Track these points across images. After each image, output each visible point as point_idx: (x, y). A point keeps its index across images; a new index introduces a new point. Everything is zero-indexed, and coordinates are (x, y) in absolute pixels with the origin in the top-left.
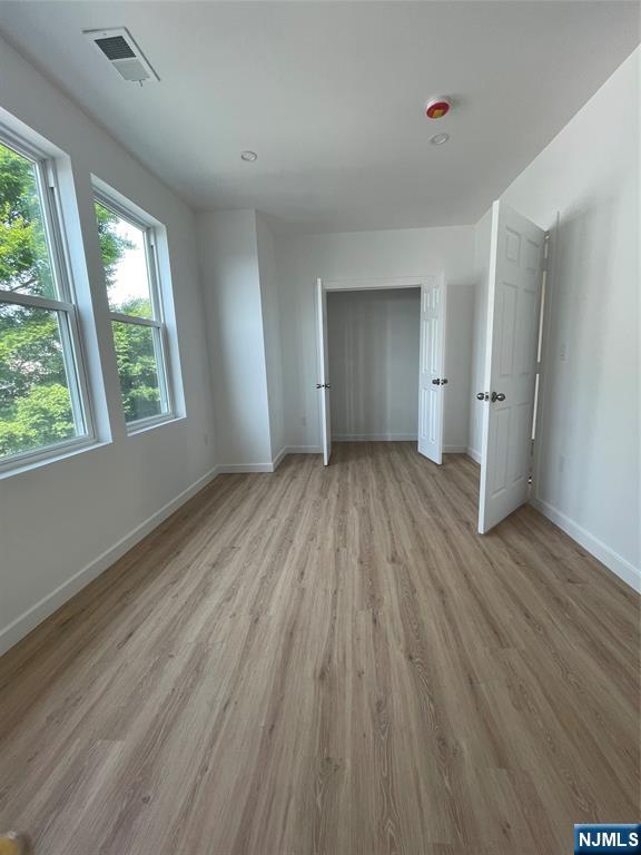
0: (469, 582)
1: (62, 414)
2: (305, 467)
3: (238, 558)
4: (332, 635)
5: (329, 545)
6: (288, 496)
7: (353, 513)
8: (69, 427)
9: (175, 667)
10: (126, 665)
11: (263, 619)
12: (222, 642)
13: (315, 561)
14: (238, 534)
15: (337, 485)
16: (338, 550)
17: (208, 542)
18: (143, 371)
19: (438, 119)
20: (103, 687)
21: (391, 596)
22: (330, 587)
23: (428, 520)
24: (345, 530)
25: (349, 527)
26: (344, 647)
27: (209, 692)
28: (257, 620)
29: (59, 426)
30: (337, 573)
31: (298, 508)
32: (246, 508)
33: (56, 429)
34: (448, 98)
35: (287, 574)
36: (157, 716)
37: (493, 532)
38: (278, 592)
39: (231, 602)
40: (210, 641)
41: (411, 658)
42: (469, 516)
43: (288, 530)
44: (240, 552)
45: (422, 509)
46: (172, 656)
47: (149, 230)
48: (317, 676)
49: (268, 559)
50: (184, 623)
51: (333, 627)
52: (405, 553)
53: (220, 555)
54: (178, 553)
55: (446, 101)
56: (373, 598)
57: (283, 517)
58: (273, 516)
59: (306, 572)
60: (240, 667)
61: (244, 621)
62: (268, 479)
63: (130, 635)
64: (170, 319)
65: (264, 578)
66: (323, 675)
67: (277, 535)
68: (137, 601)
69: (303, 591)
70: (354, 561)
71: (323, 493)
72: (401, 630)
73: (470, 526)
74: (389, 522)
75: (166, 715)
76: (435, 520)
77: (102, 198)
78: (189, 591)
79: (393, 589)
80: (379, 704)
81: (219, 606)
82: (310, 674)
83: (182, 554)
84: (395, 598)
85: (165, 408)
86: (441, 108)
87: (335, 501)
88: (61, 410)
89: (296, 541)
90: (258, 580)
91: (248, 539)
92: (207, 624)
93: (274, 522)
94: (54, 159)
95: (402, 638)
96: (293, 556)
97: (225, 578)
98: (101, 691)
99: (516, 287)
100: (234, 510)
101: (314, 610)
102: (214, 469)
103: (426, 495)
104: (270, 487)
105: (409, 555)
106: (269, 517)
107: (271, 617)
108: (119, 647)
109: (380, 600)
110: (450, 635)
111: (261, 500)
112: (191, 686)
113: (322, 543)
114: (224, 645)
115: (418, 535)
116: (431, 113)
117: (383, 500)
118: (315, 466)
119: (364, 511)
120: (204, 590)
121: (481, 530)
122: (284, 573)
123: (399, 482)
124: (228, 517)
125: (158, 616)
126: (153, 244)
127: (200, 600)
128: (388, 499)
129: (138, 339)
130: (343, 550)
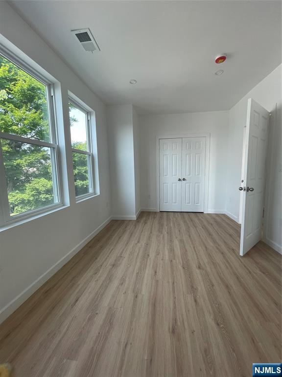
0: (240, 282)
1: (44, 191)
2: (150, 218)
3: (124, 262)
4: (175, 307)
5: (167, 257)
6: (144, 232)
7: (176, 243)
8: (46, 197)
9: (99, 320)
10: (76, 317)
11: (140, 296)
12: (121, 308)
13: (161, 266)
14: (123, 250)
15: (166, 227)
16: (172, 261)
17: (110, 253)
18: (78, 173)
19: (221, 64)
20: (65, 329)
21: (201, 287)
22: (170, 281)
23: (213, 247)
24: (173, 250)
25: (175, 249)
26: (182, 315)
27: (117, 335)
28: (136, 297)
29: (42, 196)
30: (173, 273)
31: (149, 238)
32: (125, 237)
33: (41, 198)
34: (225, 54)
35: (148, 272)
36: (92, 348)
37: (247, 255)
38: (145, 282)
39: (123, 286)
40: (115, 307)
41: (218, 324)
42: (233, 246)
43: (146, 249)
44: (125, 259)
45: (209, 241)
46: (97, 314)
47: (88, 113)
48: (171, 331)
49: (138, 264)
50: (102, 295)
51: (174, 303)
52: (205, 265)
53: (115, 260)
54: (96, 258)
55: (225, 56)
56: (192, 288)
57: (143, 242)
58: (138, 242)
59: (157, 271)
60: (131, 322)
61: (131, 296)
62: (134, 224)
63: (77, 301)
64: (95, 151)
65: (137, 273)
66: (173, 331)
67: (141, 252)
68: (79, 283)
69: (157, 281)
70: (180, 267)
71: (160, 231)
72: (210, 308)
73: (235, 251)
74: (194, 247)
75: (97, 348)
76: (216, 247)
77: (72, 101)
78: (103, 278)
79: (202, 283)
80: (206, 351)
81: (118, 288)
82: (167, 329)
83: (98, 259)
84: (203, 288)
85: (91, 190)
86: (223, 58)
87: (166, 236)
88: (44, 189)
89: (151, 255)
90: (135, 274)
91: (128, 253)
92: (113, 296)
93: (139, 245)
94: (54, 84)
95: (211, 312)
96: (150, 263)
97: (119, 272)
98: (64, 331)
99: (257, 138)
100: (120, 238)
101: (164, 292)
102: (110, 218)
103: (210, 234)
104: (135, 227)
105: (207, 265)
106: (136, 242)
107: (143, 295)
108: (72, 306)
109: (196, 289)
110: (237, 312)
111: (132, 234)
112: (108, 332)
113: (163, 257)
114: (122, 309)
115: (209, 255)
116: (217, 61)
117: (190, 236)
118: (154, 218)
119: (181, 241)
120: (110, 278)
121: (241, 254)
122: (147, 271)
123: (196, 227)
124: (117, 242)
125: (89, 291)
126: (89, 119)
127: (108, 284)
128: (191, 236)
129: (77, 159)
130: (174, 261)
